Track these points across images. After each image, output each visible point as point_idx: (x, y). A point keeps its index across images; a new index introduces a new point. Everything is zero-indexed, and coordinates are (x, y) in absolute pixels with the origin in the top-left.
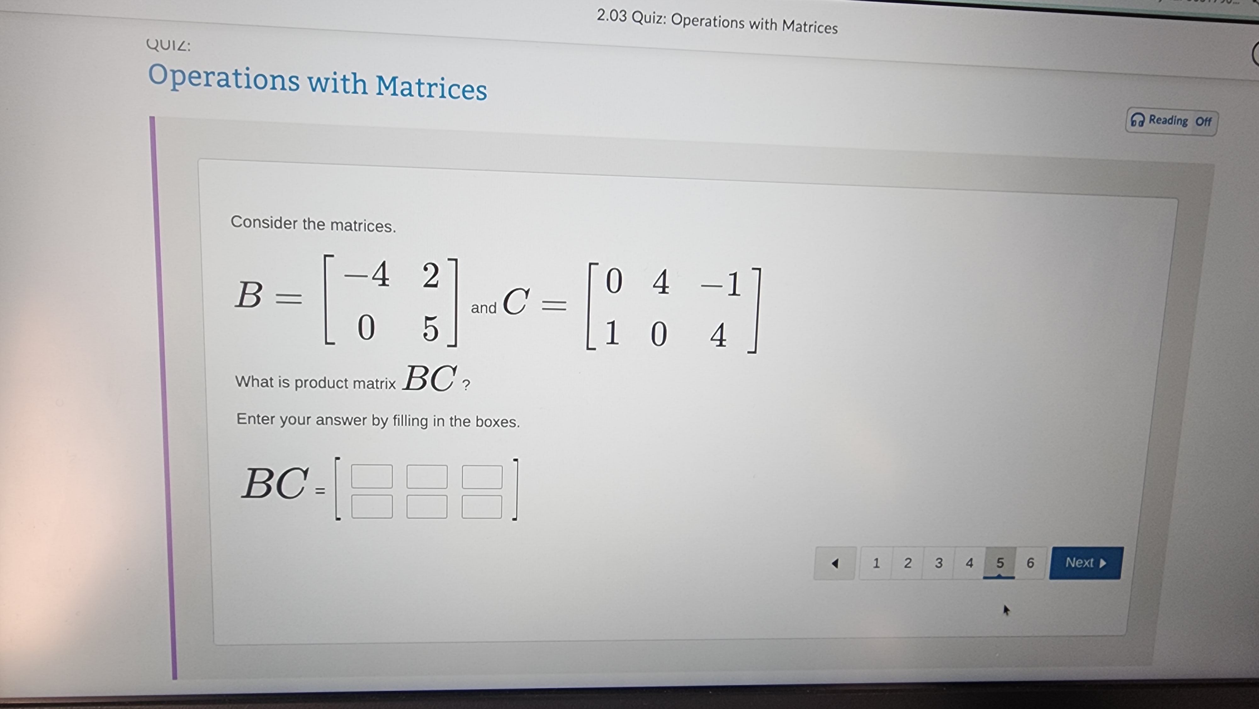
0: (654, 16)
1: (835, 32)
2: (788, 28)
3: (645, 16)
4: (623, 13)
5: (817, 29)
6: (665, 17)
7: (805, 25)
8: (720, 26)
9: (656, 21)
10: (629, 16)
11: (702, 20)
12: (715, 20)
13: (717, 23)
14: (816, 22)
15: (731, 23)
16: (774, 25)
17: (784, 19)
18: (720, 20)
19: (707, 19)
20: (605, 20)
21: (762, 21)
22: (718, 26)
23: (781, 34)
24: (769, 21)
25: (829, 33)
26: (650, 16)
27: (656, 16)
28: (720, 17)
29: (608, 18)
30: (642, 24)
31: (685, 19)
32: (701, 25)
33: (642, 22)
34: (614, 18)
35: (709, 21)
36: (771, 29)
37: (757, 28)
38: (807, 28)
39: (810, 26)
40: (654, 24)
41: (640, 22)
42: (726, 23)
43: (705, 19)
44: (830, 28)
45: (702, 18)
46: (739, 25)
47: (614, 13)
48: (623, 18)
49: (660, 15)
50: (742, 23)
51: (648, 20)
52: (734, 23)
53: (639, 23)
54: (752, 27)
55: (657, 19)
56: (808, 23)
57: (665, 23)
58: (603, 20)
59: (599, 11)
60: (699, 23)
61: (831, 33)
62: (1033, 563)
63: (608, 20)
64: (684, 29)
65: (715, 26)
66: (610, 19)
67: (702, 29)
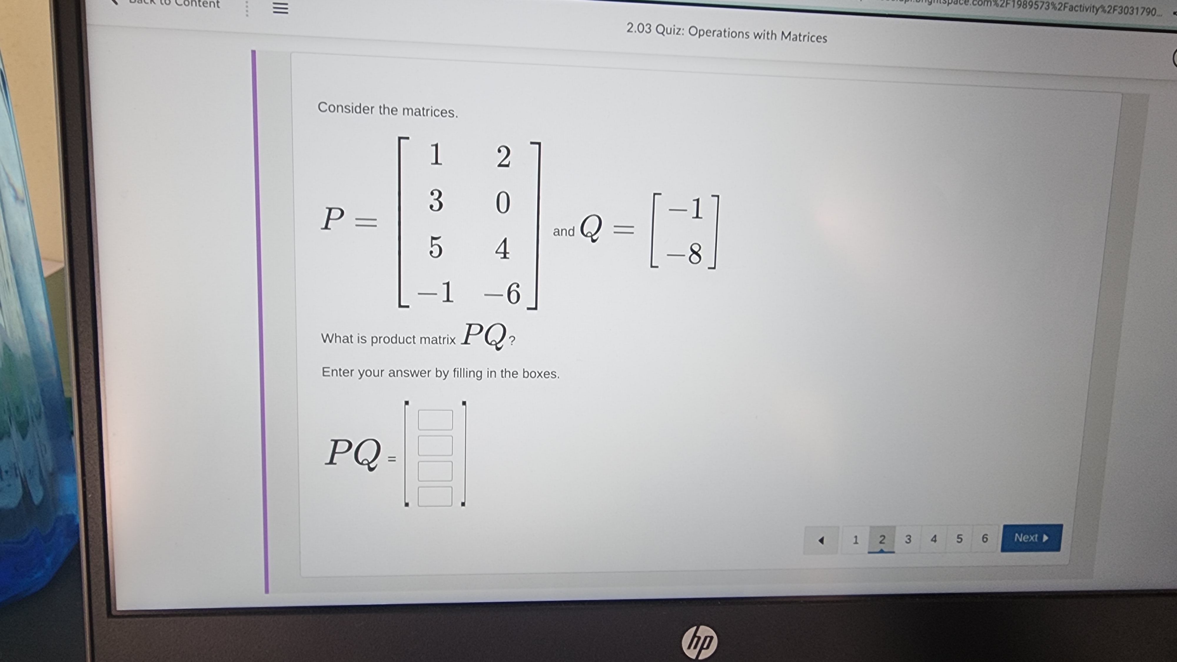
0: (674, 29)
1: (825, 41)
2: (786, 38)
3: (667, 28)
4: (649, 26)
5: (810, 39)
6: (683, 29)
7: (800, 35)
8: (729, 37)
9: (675, 33)
10: (653, 29)
11: (714, 31)
12: (725, 31)
13: (727, 34)
14: (809, 33)
15: (738, 34)
16: (774, 36)
17: (783, 30)
18: (729, 32)
19: (719, 31)
21: (764, 32)
22: (727, 36)
23: (779, 43)
24: (770, 32)
25: (820, 42)
26: (671, 29)
27: (676, 29)
28: (729, 29)
29: (635, 30)
30: (664, 35)
31: (700, 31)
32: (713, 36)
33: (664, 33)
34: (641, 30)
35: (720, 32)
36: (772, 39)
37: (760, 38)
38: (802, 38)
40: (674, 35)
41: (662, 33)
42: (734, 35)
43: (717, 30)
44: (821, 38)
45: (714, 29)
46: (745, 36)
47: (641, 27)
48: (648, 31)
49: (680, 27)
50: (747, 34)
51: (669, 32)
52: (741, 34)
53: (661, 35)
54: (756, 37)
55: (676, 31)
56: (803, 34)
57: (683, 34)
58: (632, 32)
59: (629, 24)
60: (711, 34)
61: (822, 42)
62: (987, 539)
63: (635, 32)
64: (699, 39)
65: (725, 36)
66: (637, 31)
67: (714, 39)
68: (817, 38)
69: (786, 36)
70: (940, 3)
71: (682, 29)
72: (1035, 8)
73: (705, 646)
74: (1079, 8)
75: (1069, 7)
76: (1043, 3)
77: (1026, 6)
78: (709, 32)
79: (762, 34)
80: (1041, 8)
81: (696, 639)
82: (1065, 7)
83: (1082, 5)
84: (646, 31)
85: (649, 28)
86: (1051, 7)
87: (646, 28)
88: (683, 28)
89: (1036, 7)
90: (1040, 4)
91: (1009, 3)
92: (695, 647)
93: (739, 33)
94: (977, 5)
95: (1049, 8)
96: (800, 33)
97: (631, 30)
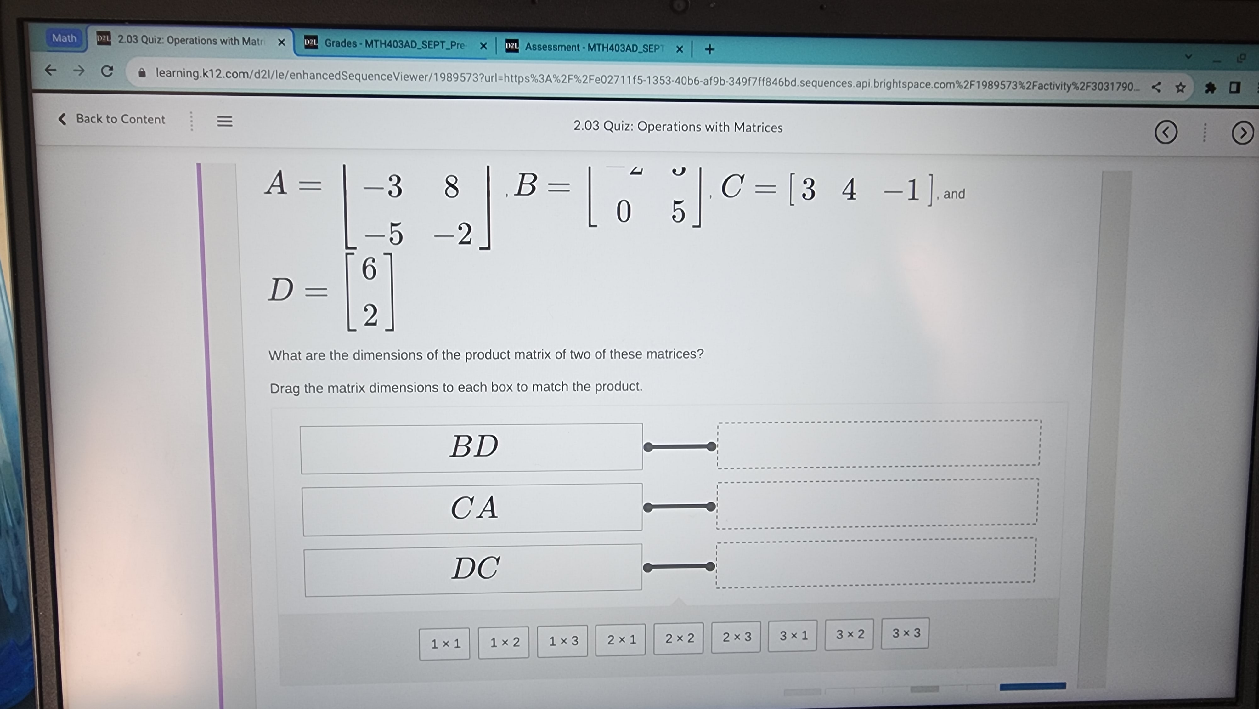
0: (622, 125)
1: (780, 130)
2: (740, 129)
3: (615, 125)
4: (596, 123)
5: (765, 129)
6: (632, 125)
7: (754, 126)
8: (680, 130)
9: (624, 129)
10: (601, 125)
11: (664, 126)
12: (675, 125)
13: (677, 128)
14: (763, 123)
15: (689, 128)
16: (726, 127)
17: (736, 122)
19: (668, 125)
20: (581, 129)
21: (716, 124)
22: (678, 130)
23: (733, 134)
24: (723, 124)
25: (775, 132)
26: (619, 125)
27: (624, 125)
28: (680, 123)
30: (612, 131)
31: (649, 125)
32: (663, 130)
33: (612, 130)
34: (588, 128)
35: (670, 126)
36: (724, 131)
37: (712, 130)
38: (757, 127)
39: (759, 126)
40: (623, 131)
41: (610, 130)
42: (685, 128)
43: (667, 125)
44: (776, 128)
45: (664, 124)
46: (696, 128)
47: (588, 124)
48: (596, 128)
49: (628, 123)
50: (699, 126)
51: (617, 128)
52: (692, 127)
53: (610, 131)
54: (707, 130)
55: (625, 127)
56: (757, 124)
57: (632, 130)
59: (575, 122)
60: (661, 129)
61: (777, 131)
63: (583, 129)
64: (649, 134)
65: (676, 130)
66: (585, 129)
67: (664, 134)
68: (773, 127)
69: (740, 126)
70: (900, 87)
71: (630, 125)
72: (1001, 88)
74: (1049, 86)
75: (1038, 86)
76: (1010, 82)
77: (992, 87)
78: (658, 126)
79: (714, 126)
80: (1008, 88)
82: (1034, 86)
83: (1053, 83)
84: (594, 129)
85: (597, 125)
86: (1019, 86)
87: (594, 125)
88: (632, 123)
89: (1003, 87)
90: (1007, 84)
91: (973, 85)
93: (690, 126)
94: (940, 88)
95: (1017, 87)
96: (754, 124)
97: (578, 128)
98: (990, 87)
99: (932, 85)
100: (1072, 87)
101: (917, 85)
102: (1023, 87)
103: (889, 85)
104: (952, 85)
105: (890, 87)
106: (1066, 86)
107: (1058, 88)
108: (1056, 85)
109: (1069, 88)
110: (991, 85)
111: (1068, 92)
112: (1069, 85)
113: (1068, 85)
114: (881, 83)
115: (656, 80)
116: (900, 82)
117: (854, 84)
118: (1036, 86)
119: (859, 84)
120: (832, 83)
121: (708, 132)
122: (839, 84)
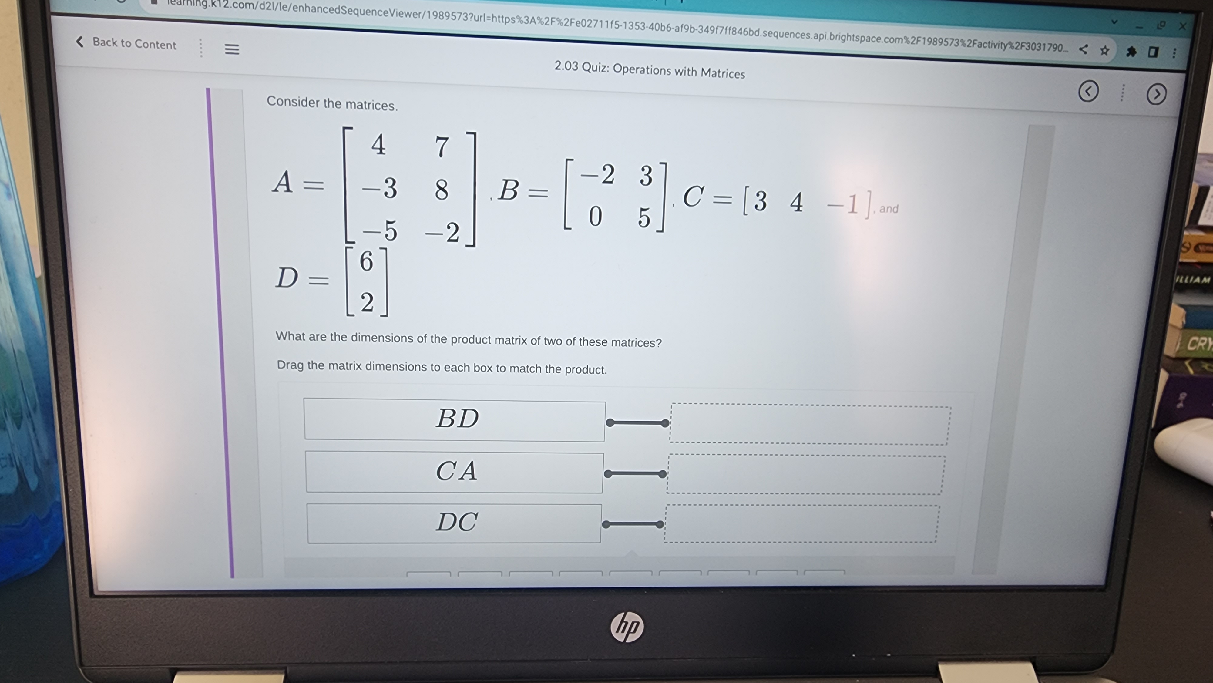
0: (600, 67)
1: (743, 77)
2: (706, 74)
3: (593, 66)
4: (575, 64)
5: (729, 75)
6: (608, 67)
7: (719, 72)
9: (601, 70)
10: (580, 66)
11: (637, 68)
12: (648, 68)
13: (649, 71)
14: (727, 70)
15: (660, 71)
16: (694, 73)
17: (703, 67)
18: (652, 69)
19: (642, 68)
20: (561, 69)
21: (685, 69)
22: (650, 73)
23: (700, 79)
24: (691, 69)
25: (738, 78)
26: (597, 66)
27: (601, 66)
28: (652, 66)
29: (563, 68)
30: (590, 72)
31: (624, 68)
32: (636, 73)
33: (590, 71)
34: (568, 68)
35: (643, 69)
36: (692, 75)
37: (681, 74)
38: (721, 74)
39: (723, 73)
40: (600, 72)
41: (588, 71)
42: (656, 71)
43: (640, 68)
45: (638, 67)
46: (667, 72)
47: (568, 64)
48: (575, 68)
49: (605, 65)
50: (669, 70)
51: (595, 69)
52: (663, 71)
53: (588, 72)
54: (677, 74)
55: (602, 68)
56: (722, 71)
57: (608, 71)
58: (560, 69)
59: (556, 62)
60: (635, 71)
61: (740, 78)
63: (563, 69)
64: (623, 76)
65: (648, 73)
66: (565, 69)
67: (637, 76)
68: (735, 75)
69: (706, 72)
70: (853, 40)
73: (632, 630)
74: (988, 44)
75: (978, 44)
76: (953, 39)
77: (937, 43)
78: (632, 69)
79: (683, 70)
80: (950, 45)
81: (624, 624)
82: (974, 44)
83: (991, 41)
84: (573, 69)
85: (576, 66)
86: (960, 43)
87: (573, 66)
88: (608, 65)
89: (946, 43)
90: (950, 41)
91: (920, 41)
92: (623, 631)
93: (661, 69)
94: (889, 43)
95: (958, 44)
96: (719, 70)
97: (558, 68)
98: (935, 43)
99: (883, 39)
100: (1008, 46)
101: (869, 39)
102: (964, 45)
103: (843, 38)
104: (901, 40)
105: (844, 40)
106: (1003, 46)
107: (995, 47)
108: (994, 44)
109: (1005, 47)
110: (936, 42)
111: (1004, 50)
112: (1006, 45)
113: (1004, 45)
114: (837, 36)
115: (632, 26)
116: (853, 36)
117: (812, 36)
118: (976, 44)
119: (816, 37)
120: (792, 35)
121: (677, 76)
122: (798, 35)
